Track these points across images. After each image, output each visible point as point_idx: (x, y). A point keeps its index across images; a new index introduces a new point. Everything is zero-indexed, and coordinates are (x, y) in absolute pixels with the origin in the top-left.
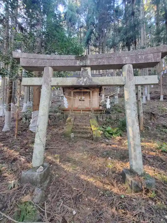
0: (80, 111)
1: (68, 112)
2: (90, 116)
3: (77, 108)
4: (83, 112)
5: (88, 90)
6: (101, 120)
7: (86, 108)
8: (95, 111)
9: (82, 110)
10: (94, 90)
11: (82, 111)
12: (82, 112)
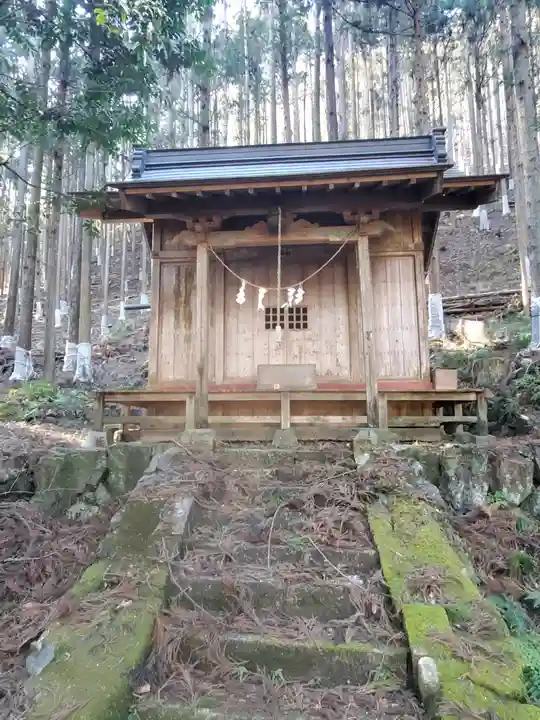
0: (274, 407)
1: (171, 420)
2: (362, 459)
3: (244, 388)
4: (298, 419)
5: (335, 236)
6: (479, 498)
7: (322, 388)
8: (396, 407)
9: (293, 403)
10: (386, 234)
11: (286, 407)
12: (286, 419)
